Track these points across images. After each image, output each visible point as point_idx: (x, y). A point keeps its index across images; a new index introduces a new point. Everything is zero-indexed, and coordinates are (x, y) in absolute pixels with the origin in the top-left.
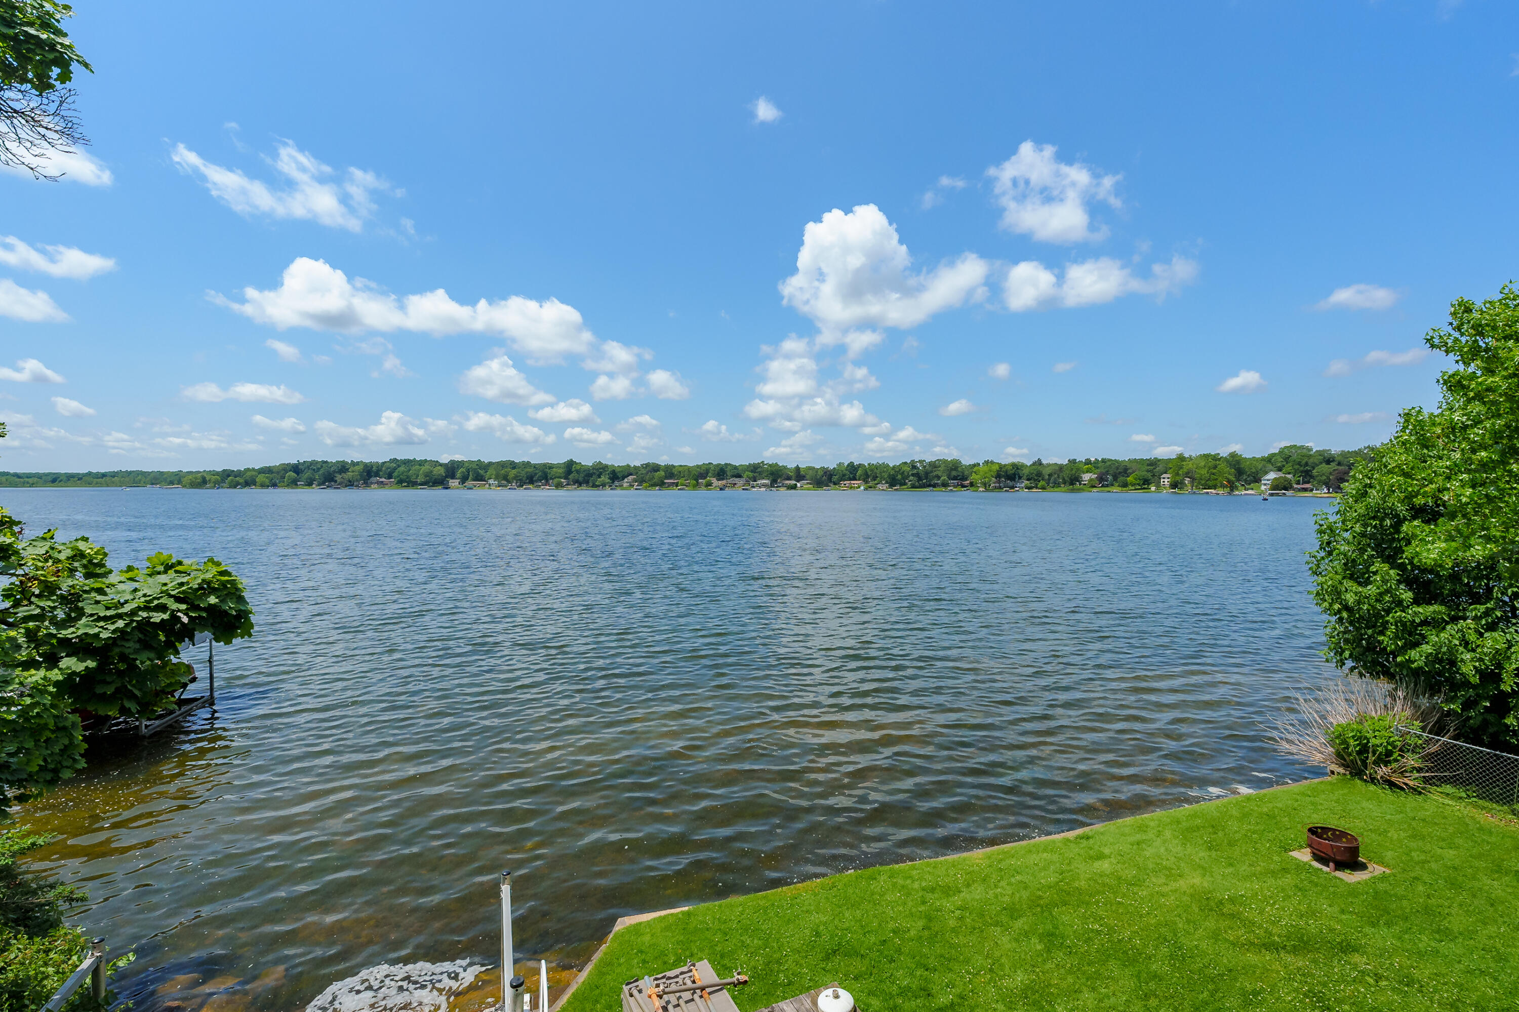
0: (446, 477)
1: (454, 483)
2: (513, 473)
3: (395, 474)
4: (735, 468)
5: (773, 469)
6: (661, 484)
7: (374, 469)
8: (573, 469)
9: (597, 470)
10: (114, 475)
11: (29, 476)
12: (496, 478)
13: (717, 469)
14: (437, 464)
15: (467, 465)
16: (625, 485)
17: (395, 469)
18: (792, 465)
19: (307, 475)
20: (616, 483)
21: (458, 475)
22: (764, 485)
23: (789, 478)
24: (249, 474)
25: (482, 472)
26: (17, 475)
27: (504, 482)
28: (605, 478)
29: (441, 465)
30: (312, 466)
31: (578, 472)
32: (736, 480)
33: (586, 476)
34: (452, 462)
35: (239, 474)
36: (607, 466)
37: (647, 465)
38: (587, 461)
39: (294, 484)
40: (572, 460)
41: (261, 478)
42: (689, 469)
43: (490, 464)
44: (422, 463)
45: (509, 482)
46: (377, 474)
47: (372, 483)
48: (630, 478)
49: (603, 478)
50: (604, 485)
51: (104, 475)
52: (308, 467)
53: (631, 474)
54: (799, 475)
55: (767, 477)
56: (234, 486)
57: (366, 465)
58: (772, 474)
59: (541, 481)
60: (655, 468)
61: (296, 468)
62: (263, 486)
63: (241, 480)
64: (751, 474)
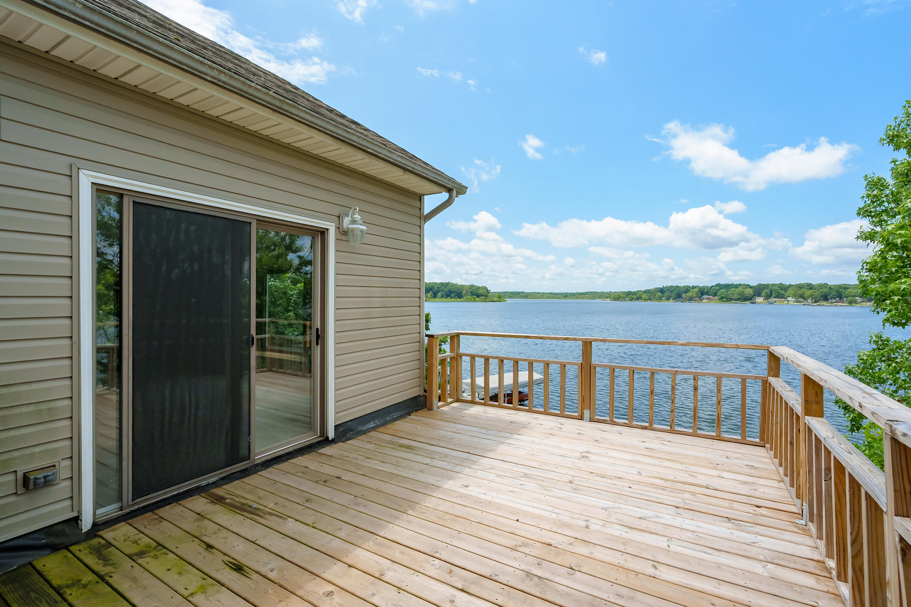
0: (754, 295)
1: (759, 300)
2: (808, 293)
3: (719, 294)
7: (706, 291)
10: (586, 293)
11: (559, 294)
12: (794, 296)
14: (748, 286)
17: (719, 290)
19: (667, 294)
21: (763, 294)
24: (639, 293)
25: (782, 292)
26: (555, 294)
27: (802, 300)
29: (751, 287)
30: (671, 289)
34: (760, 285)
35: (634, 293)
39: (660, 299)
41: (644, 296)
43: (790, 286)
44: (737, 286)
45: (805, 299)
47: (704, 299)
51: (582, 294)
52: (668, 290)
56: (631, 300)
57: (700, 288)
59: (835, 298)
61: (662, 291)
62: (645, 300)
63: (635, 297)
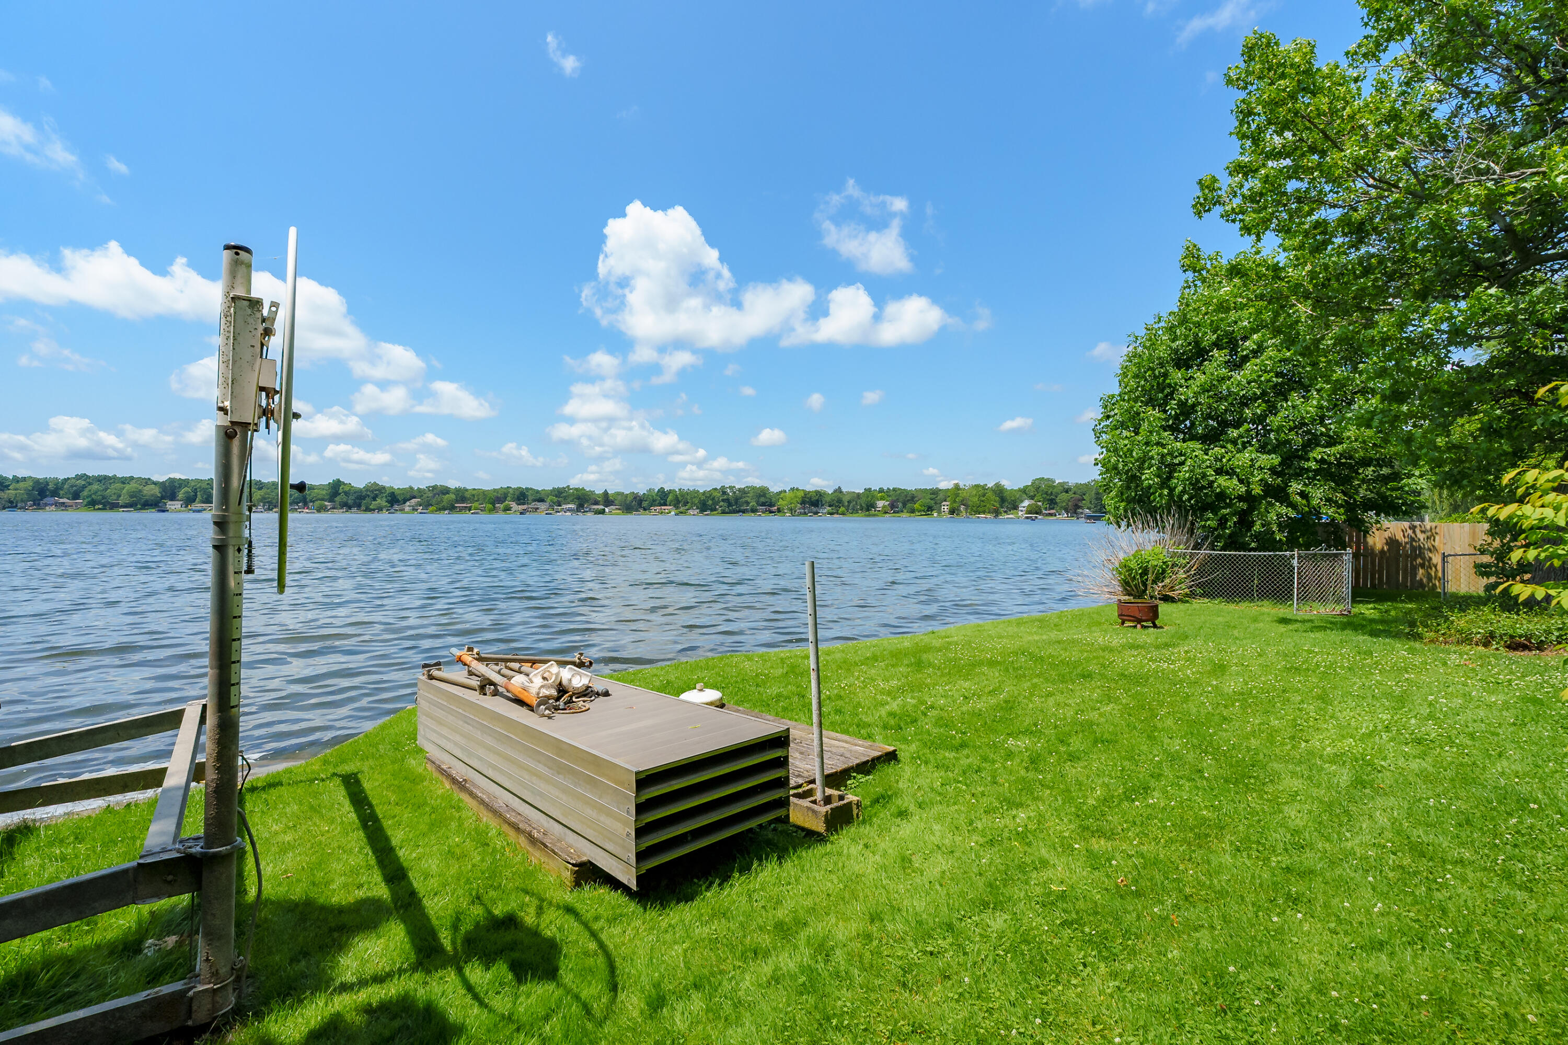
4: (538, 492)
5: (580, 493)
6: (452, 508)
8: (341, 491)
9: (372, 491)
13: (517, 493)
15: (193, 484)
16: (407, 509)
18: (599, 491)
20: (396, 507)
22: (569, 510)
23: (596, 503)
28: (382, 501)
31: (346, 493)
32: (539, 505)
33: (357, 498)
36: (384, 488)
37: (435, 487)
38: (359, 483)
40: (339, 481)
42: (484, 493)
46: (55, 493)
48: (414, 501)
49: (379, 501)
50: (380, 509)
53: (414, 497)
54: (607, 500)
55: (572, 502)
58: (579, 498)
60: (445, 491)
64: (555, 499)
